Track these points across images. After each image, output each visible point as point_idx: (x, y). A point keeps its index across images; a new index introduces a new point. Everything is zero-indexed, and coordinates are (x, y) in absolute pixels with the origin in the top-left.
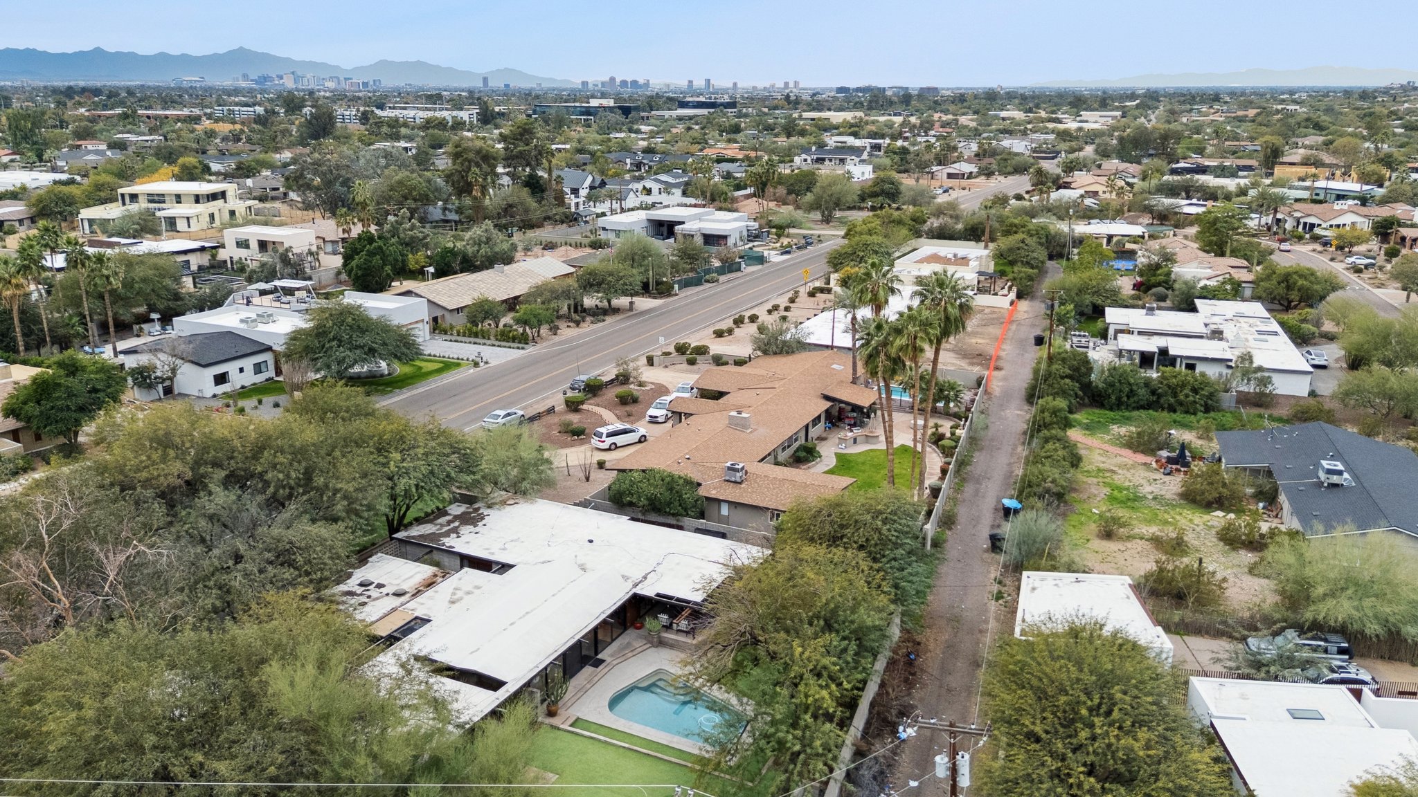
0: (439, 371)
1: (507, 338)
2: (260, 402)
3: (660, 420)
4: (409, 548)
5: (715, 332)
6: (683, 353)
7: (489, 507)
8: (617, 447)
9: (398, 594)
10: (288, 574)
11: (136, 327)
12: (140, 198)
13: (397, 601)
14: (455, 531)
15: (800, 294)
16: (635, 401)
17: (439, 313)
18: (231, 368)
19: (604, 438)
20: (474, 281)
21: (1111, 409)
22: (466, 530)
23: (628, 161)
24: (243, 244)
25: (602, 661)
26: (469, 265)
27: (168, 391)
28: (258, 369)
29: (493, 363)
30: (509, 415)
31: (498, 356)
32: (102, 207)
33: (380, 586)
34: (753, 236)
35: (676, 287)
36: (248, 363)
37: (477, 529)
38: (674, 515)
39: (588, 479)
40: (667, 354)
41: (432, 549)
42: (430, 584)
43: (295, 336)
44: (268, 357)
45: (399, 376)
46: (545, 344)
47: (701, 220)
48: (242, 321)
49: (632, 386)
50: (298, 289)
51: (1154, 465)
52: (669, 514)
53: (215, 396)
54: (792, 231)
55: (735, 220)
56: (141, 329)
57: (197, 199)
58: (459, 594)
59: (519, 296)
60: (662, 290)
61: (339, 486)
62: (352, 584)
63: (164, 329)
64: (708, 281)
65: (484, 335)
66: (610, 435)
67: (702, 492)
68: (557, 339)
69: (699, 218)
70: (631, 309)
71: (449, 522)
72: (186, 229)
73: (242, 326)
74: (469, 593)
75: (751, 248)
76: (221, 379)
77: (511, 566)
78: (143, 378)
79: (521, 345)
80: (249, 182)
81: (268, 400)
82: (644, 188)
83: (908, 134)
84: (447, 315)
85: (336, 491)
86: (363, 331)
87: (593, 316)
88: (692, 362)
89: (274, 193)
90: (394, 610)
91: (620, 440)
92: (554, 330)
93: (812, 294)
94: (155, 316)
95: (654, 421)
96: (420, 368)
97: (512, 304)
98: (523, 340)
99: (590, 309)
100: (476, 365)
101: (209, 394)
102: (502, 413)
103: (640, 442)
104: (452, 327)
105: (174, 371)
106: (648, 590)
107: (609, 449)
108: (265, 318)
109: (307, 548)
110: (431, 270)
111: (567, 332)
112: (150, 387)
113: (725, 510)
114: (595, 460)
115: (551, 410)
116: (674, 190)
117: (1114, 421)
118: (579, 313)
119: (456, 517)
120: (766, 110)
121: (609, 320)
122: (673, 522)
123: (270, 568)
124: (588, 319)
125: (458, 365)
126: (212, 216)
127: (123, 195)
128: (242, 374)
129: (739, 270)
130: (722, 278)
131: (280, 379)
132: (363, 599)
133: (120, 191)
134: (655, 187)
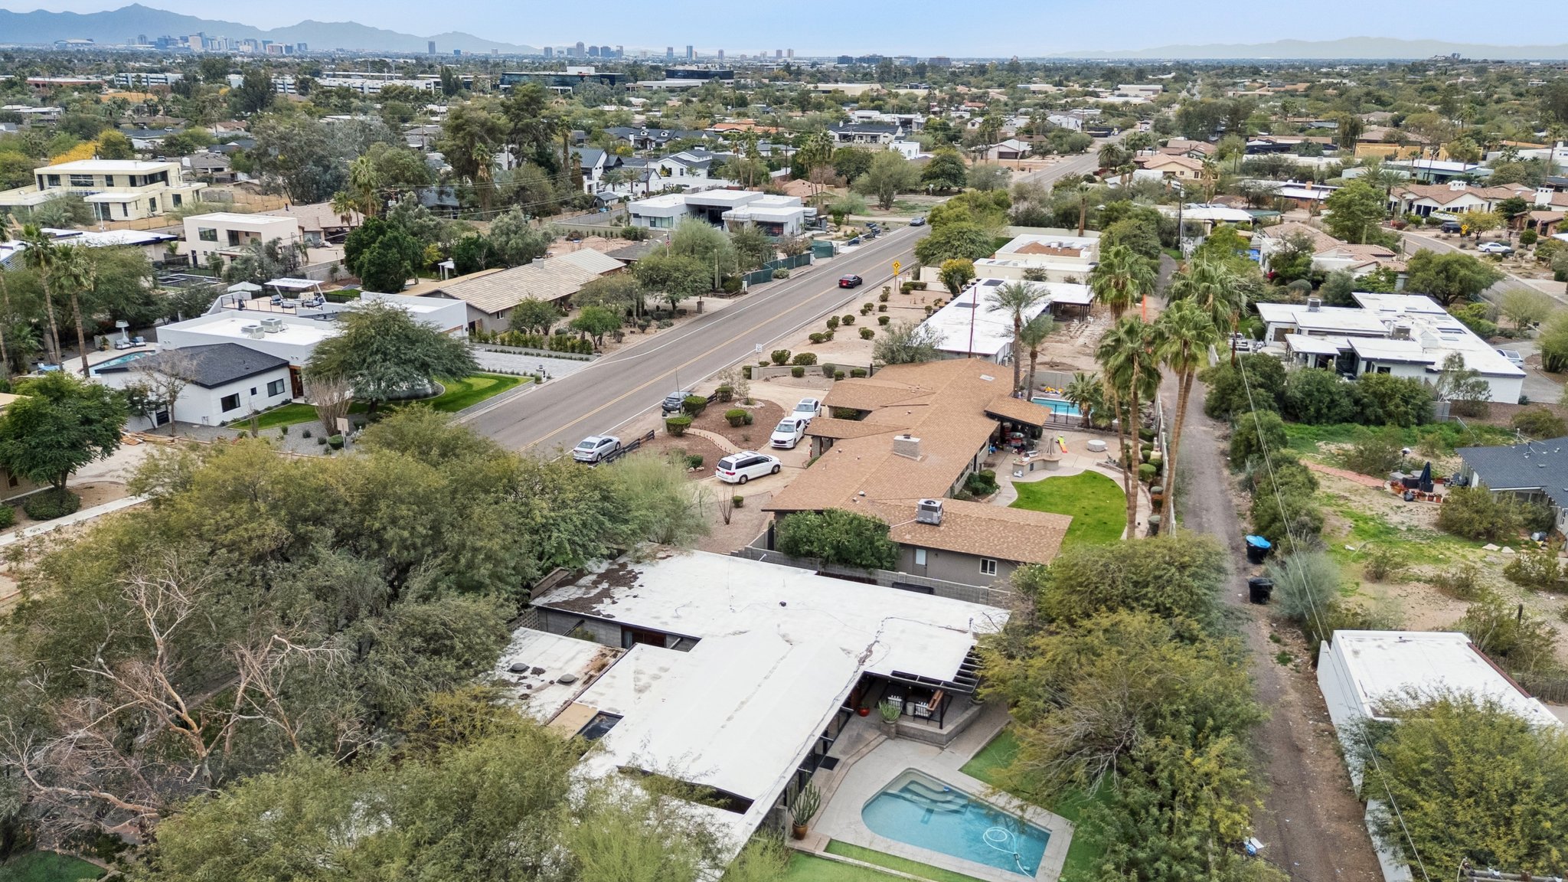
0: (494, 389)
1: (562, 346)
2: (285, 431)
3: (789, 445)
4: (551, 618)
5: (811, 337)
6: (782, 364)
7: (638, 562)
8: (747, 481)
9: (566, 682)
11: (98, 339)
12: (63, 180)
13: (568, 692)
14: (606, 594)
15: (892, 291)
16: (748, 422)
17: (476, 318)
18: (241, 389)
19: (733, 469)
20: (511, 278)
21: (1309, 423)
22: (619, 592)
23: (632, 137)
24: (209, 235)
25: (835, 761)
26: (497, 258)
27: (163, 419)
28: (273, 389)
29: (557, 378)
30: (605, 442)
31: (563, 369)
32: (15, 191)
33: (538, 671)
34: (811, 224)
35: (745, 283)
36: (261, 383)
37: (634, 592)
38: (865, 567)
39: (728, 522)
40: (764, 364)
41: (583, 620)
42: (602, 668)
43: (322, 349)
44: (284, 374)
45: (446, 395)
46: (611, 354)
47: (749, 205)
48: (245, 330)
49: (737, 404)
50: (305, 290)
51: (1388, 488)
52: (861, 566)
53: (223, 424)
54: (852, 218)
55: (789, 205)
56: (105, 341)
57: (133, 181)
58: (644, 680)
59: (569, 296)
60: (728, 287)
62: (502, 672)
63: (133, 339)
64: (777, 277)
65: (536, 344)
66: (739, 466)
67: (894, 536)
68: (623, 348)
69: (747, 202)
70: (699, 310)
71: (595, 584)
72: (122, 217)
73: (246, 336)
74: (656, 677)
75: (812, 238)
76: (230, 403)
77: (696, 640)
78: (135, 402)
79: (584, 356)
80: (186, 161)
81: (296, 428)
82: (663, 168)
83: (937, 109)
84: (486, 320)
87: (659, 318)
88: (798, 374)
89: (217, 175)
90: (568, 704)
91: (751, 471)
92: (619, 337)
93: (905, 291)
94: (121, 324)
95: (780, 446)
96: (470, 386)
97: (563, 304)
98: (585, 350)
99: (652, 312)
100: (538, 380)
101: (217, 423)
102: (596, 440)
103: (773, 473)
104: (494, 335)
105: (174, 395)
106: (882, 667)
107: (739, 483)
108: (271, 326)
110: (450, 264)
111: (634, 340)
112: (142, 414)
113: (921, 558)
114: (729, 497)
115: (650, 436)
116: (699, 171)
117: (1318, 437)
118: (641, 317)
119: (602, 577)
120: (766, 81)
121: (678, 324)
122: (865, 575)
124: (654, 323)
125: (515, 381)
126: (153, 202)
127: (40, 177)
128: (255, 396)
129: (808, 263)
130: (793, 273)
131: (300, 401)
132: (524, 691)
133: (37, 171)
134: (676, 167)
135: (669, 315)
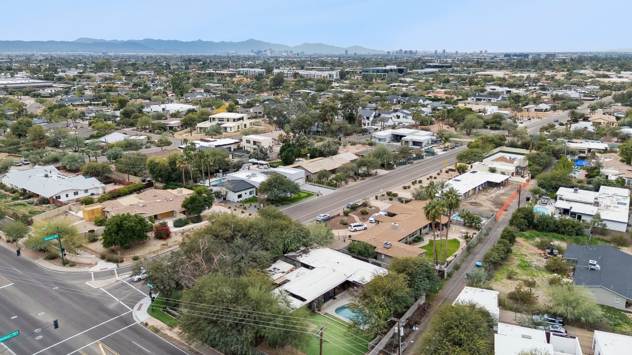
0: (306, 197)
1: (331, 185)
2: (251, 205)
3: (373, 222)
4: (288, 259)
5: (403, 187)
6: (389, 195)
7: (312, 248)
8: (356, 231)
9: (283, 273)
10: (255, 264)
11: (215, 174)
12: (216, 119)
13: (282, 275)
14: (301, 255)
15: (443, 171)
16: (367, 214)
17: (308, 174)
18: (243, 193)
19: (352, 227)
20: (322, 162)
22: (304, 255)
23: (395, 100)
24: (248, 142)
25: (336, 298)
26: (322, 154)
27: (225, 199)
28: (251, 193)
29: (324, 195)
30: (324, 216)
31: (326, 191)
32: (203, 123)
33: (279, 270)
34: (434, 142)
35: (395, 166)
36: (248, 191)
37: (307, 255)
38: (366, 257)
39: (344, 241)
40: (383, 195)
41: (294, 260)
42: (292, 271)
43: (262, 184)
44: (254, 189)
45: (293, 198)
46: (342, 188)
47: (413, 135)
48: (247, 176)
49: (367, 208)
50: (265, 164)
52: (364, 256)
53: (238, 202)
54: (451, 139)
55: (427, 135)
56: (216, 175)
57: (234, 120)
58: (299, 274)
59: (336, 169)
60: (389, 166)
61: (270, 240)
62: (271, 268)
63: (223, 174)
64: (409, 163)
65: (323, 183)
66: (354, 226)
67: (376, 250)
68: (347, 186)
70: (376, 175)
71: (300, 252)
72: (230, 131)
73: (247, 178)
74: (301, 274)
75: (431, 148)
76: (240, 196)
77: (315, 268)
78: (218, 195)
79: (334, 188)
80: (251, 110)
81: (253, 204)
82: (397, 115)
84: (312, 175)
85: (269, 242)
86: (282, 184)
87: (362, 177)
88: (391, 199)
89: (259, 115)
90: (281, 277)
91: (358, 228)
92: (346, 183)
93: (447, 172)
94: (221, 171)
95: (371, 222)
96: (300, 195)
97: (333, 171)
98: (335, 186)
99: (361, 174)
100: (318, 195)
101: (236, 201)
102: (322, 215)
103: (364, 229)
104: (312, 179)
105: (227, 194)
106: (351, 279)
107: (354, 231)
108: (254, 175)
109: (260, 258)
110: (309, 155)
111: (351, 183)
112: (220, 198)
113: (383, 257)
114: (348, 235)
115: (339, 215)
116: (409, 117)
118: (357, 175)
119: (302, 251)
121: (367, 179)
122: (365, 258)
123: (251, 262)
124: (360, 178)
125: (312, 195)
126: (239, 126)
127: (210, 118)
128: (246, 195)
129: (423, 158)
130: (415, 162)
131: (257, 196)
132: (274, 273)
133: (210, 117)
134: (401, 115)
135: (366, 175)
